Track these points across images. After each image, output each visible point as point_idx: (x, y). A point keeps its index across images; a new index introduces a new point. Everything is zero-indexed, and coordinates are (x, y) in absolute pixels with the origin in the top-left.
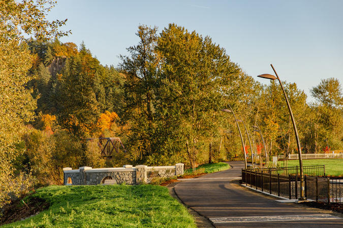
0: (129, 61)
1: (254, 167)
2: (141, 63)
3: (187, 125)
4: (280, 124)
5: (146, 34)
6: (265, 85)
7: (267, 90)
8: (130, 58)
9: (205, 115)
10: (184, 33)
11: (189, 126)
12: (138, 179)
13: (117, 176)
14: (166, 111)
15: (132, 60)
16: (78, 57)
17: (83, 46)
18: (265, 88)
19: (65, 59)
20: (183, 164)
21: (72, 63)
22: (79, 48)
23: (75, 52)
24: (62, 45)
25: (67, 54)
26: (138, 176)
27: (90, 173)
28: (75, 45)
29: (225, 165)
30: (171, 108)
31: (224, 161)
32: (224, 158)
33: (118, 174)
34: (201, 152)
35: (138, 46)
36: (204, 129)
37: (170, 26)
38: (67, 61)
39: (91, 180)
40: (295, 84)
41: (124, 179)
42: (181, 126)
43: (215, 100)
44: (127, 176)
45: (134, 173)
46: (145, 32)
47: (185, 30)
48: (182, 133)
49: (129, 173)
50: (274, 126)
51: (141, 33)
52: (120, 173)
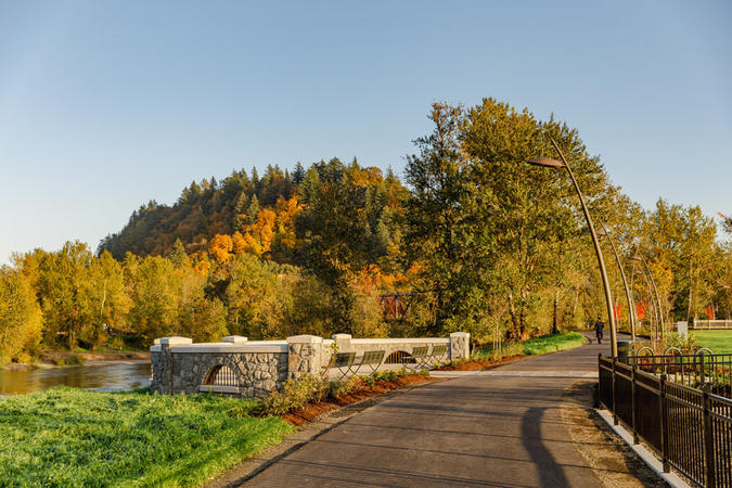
0: (417, 161)
1: (638, 348)
2: (436, 164)
3: (510, 266)
4: (675, 271)
5: (445, 117)
6: (649, 212)
7: (651, 219)
8: (419, 156)
9: (540, 246)
10: (509, 114)
11: (511, 265)
12: (293, 376)
13: (241, 365)
14: (470, 239)
15: (421, 159)
16: (383, 187)
17: (390, 171)
18: (647, 216)
19: (365, 189)
20: (468, 335)
21: (374, 194)
22: (384, 175)
23: (379, 180)
24: (363, 170)
25: (368, 182)
26: (293, 365)
27: (183, 355)
28: (378, 170)
29: (577, 338)
30: (478, 234)
31: (580, 331)
32: (580, 325)
33: (243, 359)
34: (535, 313)
35: (432, 138)
36: (540, 272)
37: (485, 101)
38: (368, 191)
39: (182, 373)
40: (698, 208)
41: (258, 374)
42: (498, 265)
43: (558, 220)
44: (264, 367)
45: (284, 358)
46: (443, 112)
47: (510, 108)
48: (499, 279)
49: (271, 356)
50: (664, 274)
51: (437, 115)
52: (248, 357)
